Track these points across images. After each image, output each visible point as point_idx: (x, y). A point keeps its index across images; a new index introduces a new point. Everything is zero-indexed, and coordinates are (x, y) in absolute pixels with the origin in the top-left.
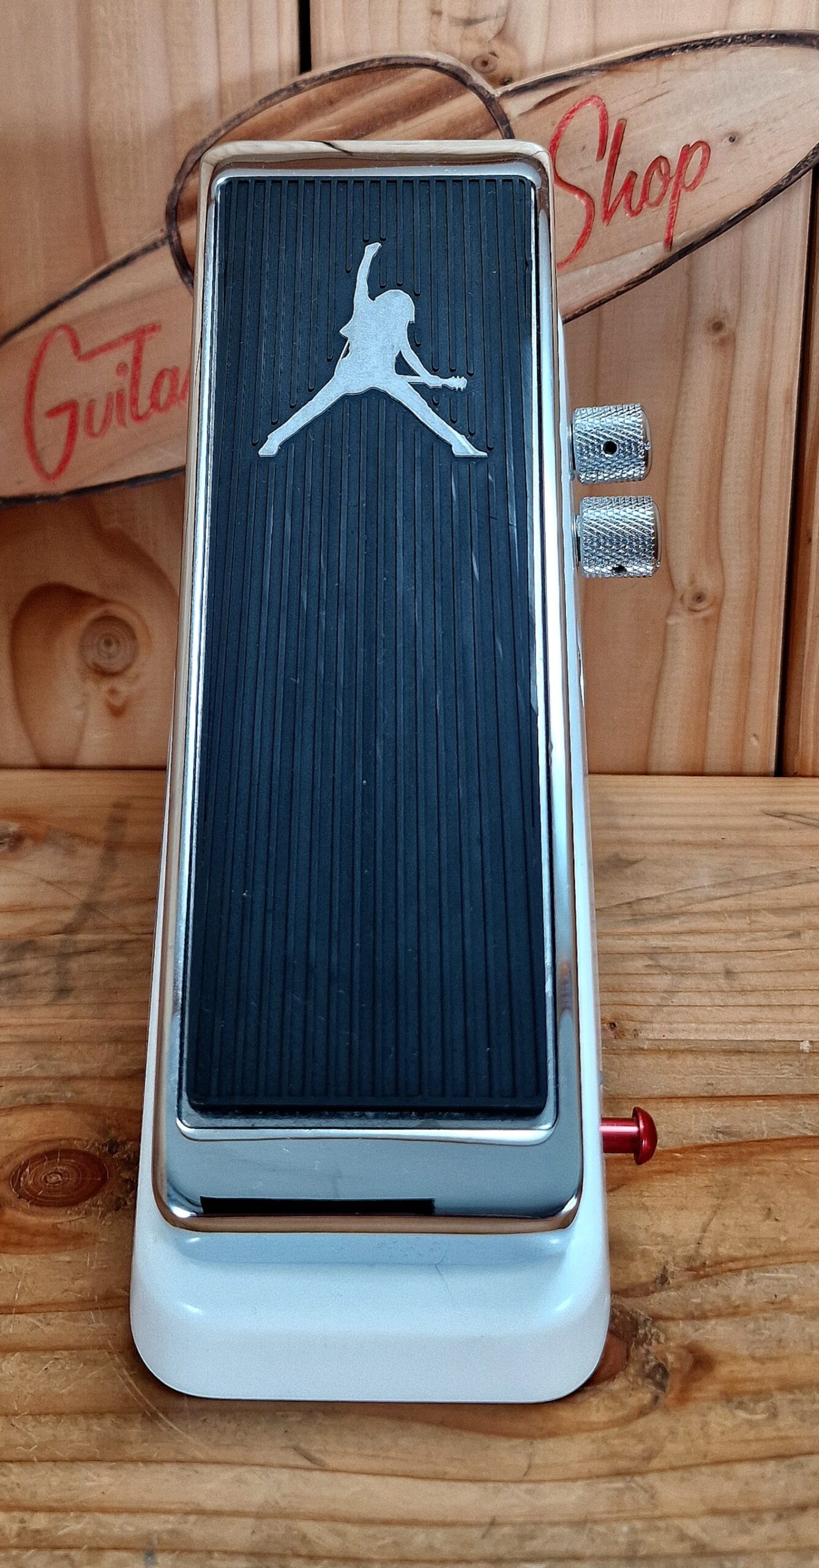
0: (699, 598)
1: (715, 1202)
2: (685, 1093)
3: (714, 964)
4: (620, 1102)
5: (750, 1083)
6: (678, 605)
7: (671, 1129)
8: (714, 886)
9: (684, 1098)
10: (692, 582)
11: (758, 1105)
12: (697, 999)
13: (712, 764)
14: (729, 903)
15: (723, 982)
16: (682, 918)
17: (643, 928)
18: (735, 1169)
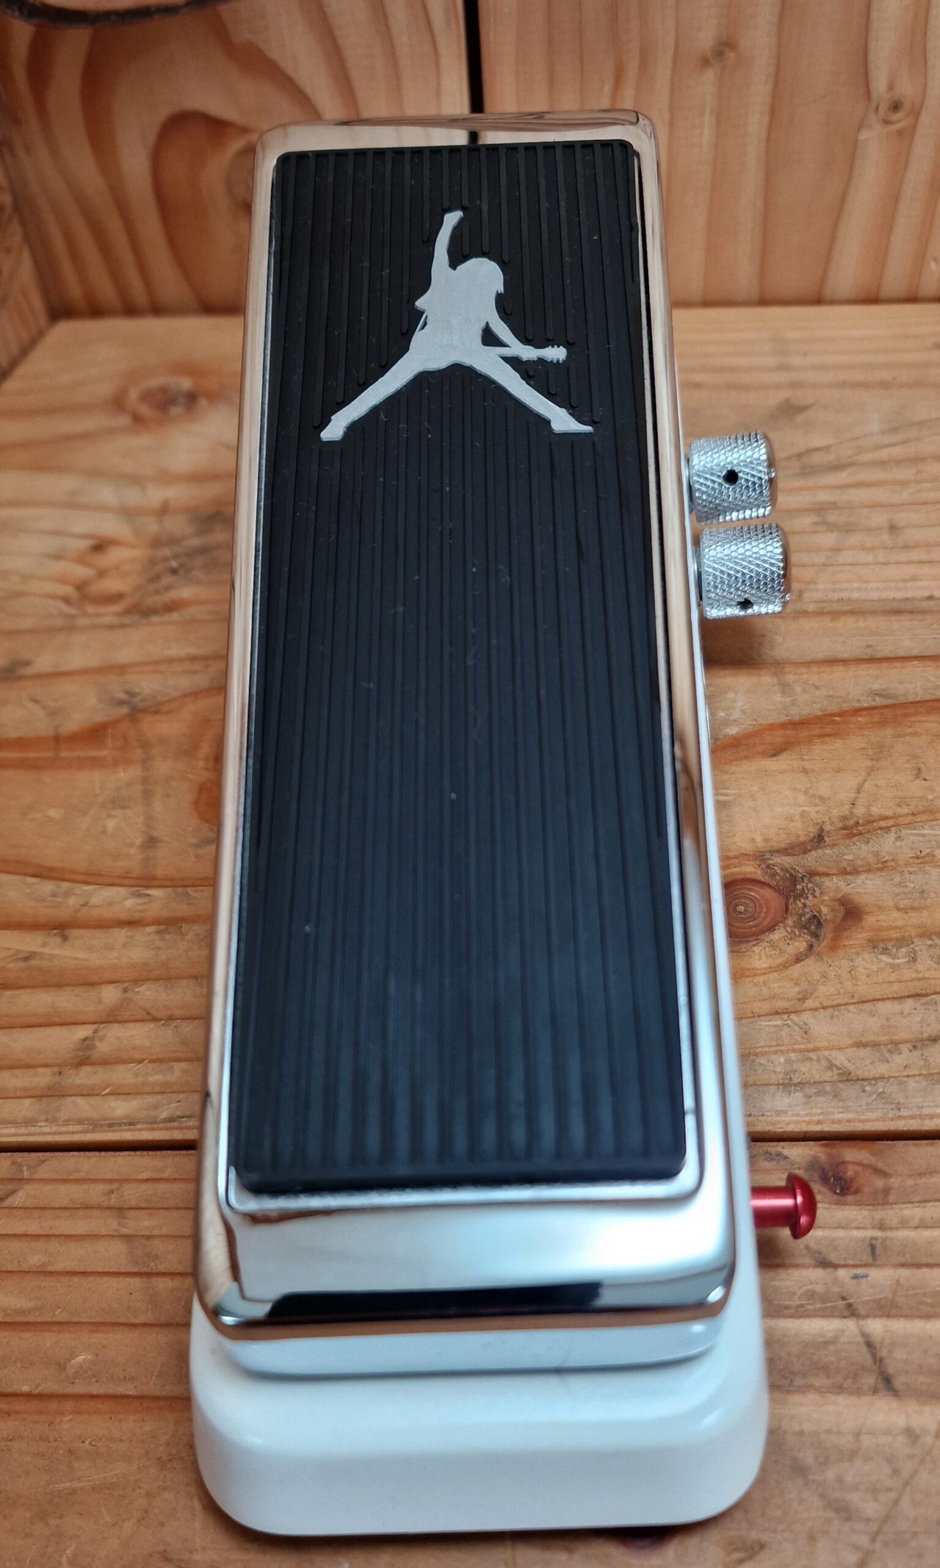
0: (896, 107)
1: (869, 763)
2: (845, 656)
3: (879, 519)
4: (784, 667)
5: (908, 645)
6: (872, 116)
7: (831, 693)
8: (883, 433)
9: (845, 662)
10: (891, 88)
11: (914, 666)
12: (863, 557)
13: (887, 290)
14: (897, 452)
15: (886, 537)
16: (850, 470)
17: (812, 481)
18: (889, 731)
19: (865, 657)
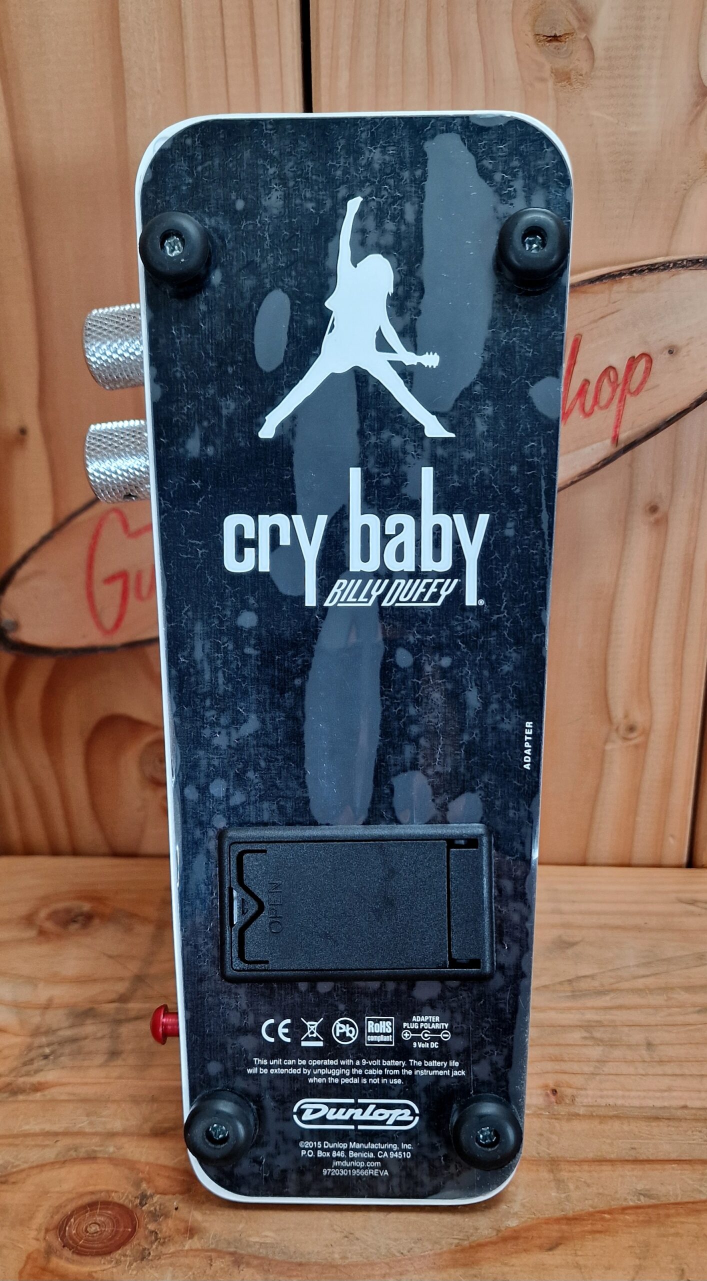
0: (631, 729)
1: (637, 1262)
2: (613, 1156)
3: (638, 1037)
4: (558, 1165)
5: (667, 1149)
6: (614, 736)
7: (601, 1191)
8: (638, 966)
9: (611, 1162)
10: (626, 716)
11: (673, 1169)
12: (624, 1069)
13: (637, 858)
14: (650, 981)
15: (644, 1053)
16: (612, 995)
17: (580, 1003)
18: (653, 1231)
19: (631, 1158)
